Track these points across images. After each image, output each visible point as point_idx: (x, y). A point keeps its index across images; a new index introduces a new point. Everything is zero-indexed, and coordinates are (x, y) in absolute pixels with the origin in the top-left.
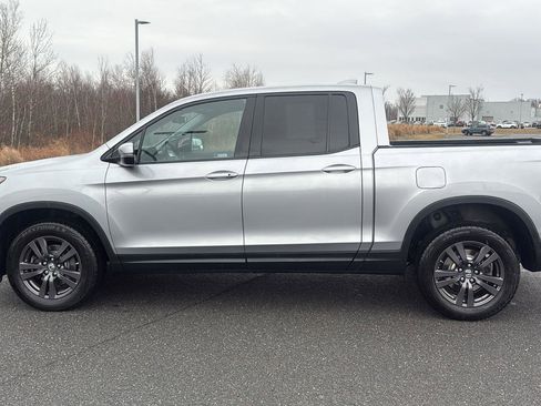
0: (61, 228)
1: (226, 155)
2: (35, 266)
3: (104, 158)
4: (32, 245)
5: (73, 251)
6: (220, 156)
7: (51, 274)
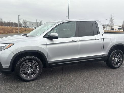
0: (34, 57)
1: (74, 36)
2: (25, 69)
3: (44, 37)
4: (24, 63)
5: (37, 63)
6: (72, 36)
7: (29, 71)
